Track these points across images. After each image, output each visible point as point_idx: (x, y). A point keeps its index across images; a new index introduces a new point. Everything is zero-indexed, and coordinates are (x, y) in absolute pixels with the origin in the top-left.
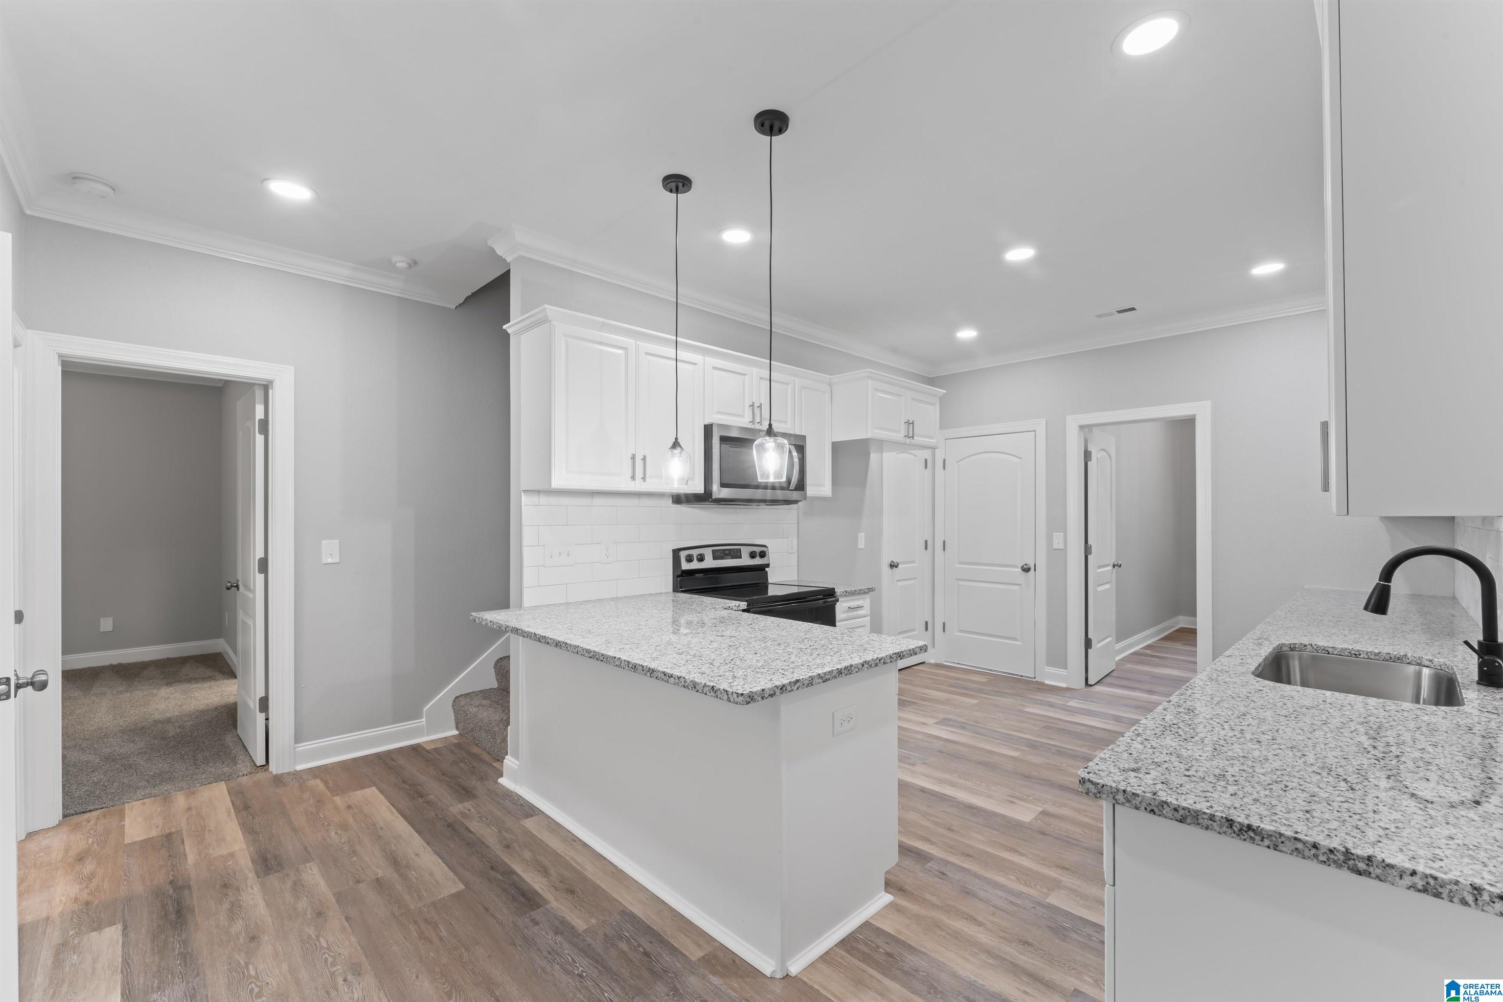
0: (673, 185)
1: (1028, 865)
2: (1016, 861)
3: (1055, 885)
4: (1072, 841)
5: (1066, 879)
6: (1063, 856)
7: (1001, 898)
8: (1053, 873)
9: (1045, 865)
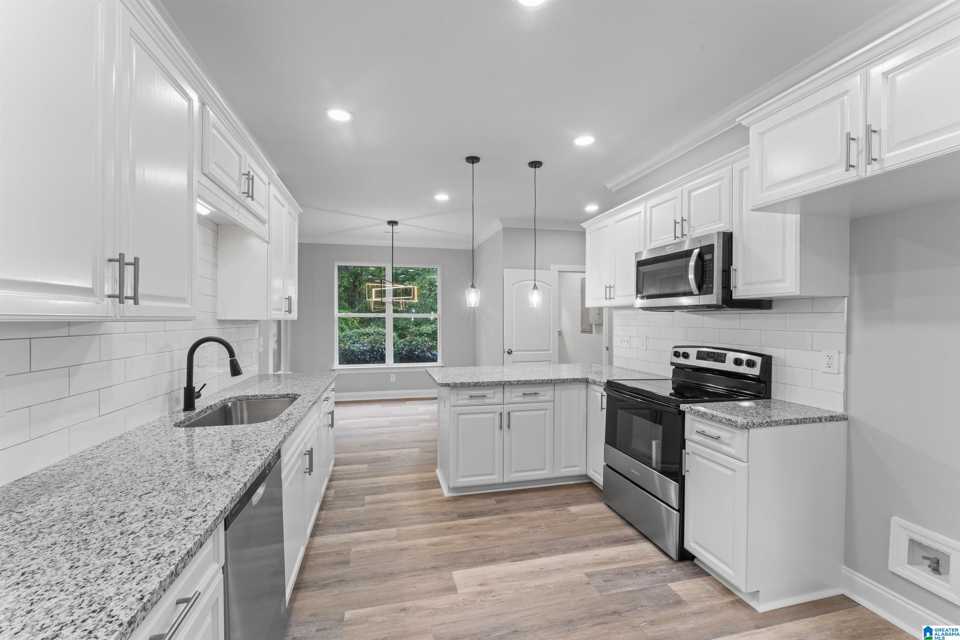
0: (534, 166)
1: (420, 540)
2: (428, 539)
3: (399, 538)
4: (415, 573)
5: (395, 544)
6: (410, 558)
7: (414, 519)
8: (406, 543)
9: (413, 546)
